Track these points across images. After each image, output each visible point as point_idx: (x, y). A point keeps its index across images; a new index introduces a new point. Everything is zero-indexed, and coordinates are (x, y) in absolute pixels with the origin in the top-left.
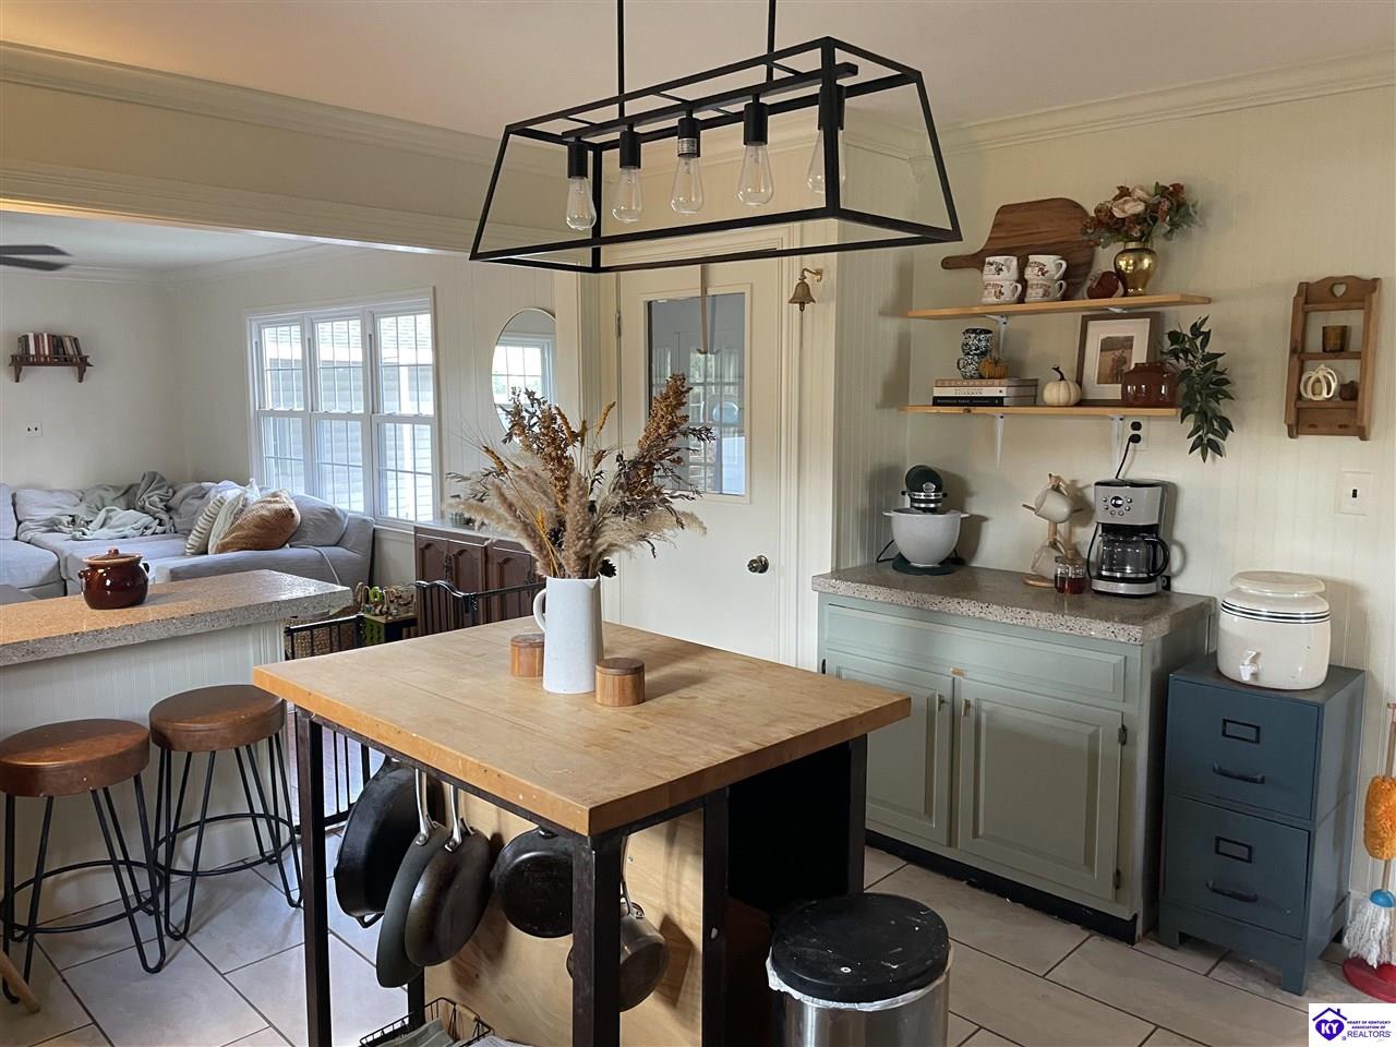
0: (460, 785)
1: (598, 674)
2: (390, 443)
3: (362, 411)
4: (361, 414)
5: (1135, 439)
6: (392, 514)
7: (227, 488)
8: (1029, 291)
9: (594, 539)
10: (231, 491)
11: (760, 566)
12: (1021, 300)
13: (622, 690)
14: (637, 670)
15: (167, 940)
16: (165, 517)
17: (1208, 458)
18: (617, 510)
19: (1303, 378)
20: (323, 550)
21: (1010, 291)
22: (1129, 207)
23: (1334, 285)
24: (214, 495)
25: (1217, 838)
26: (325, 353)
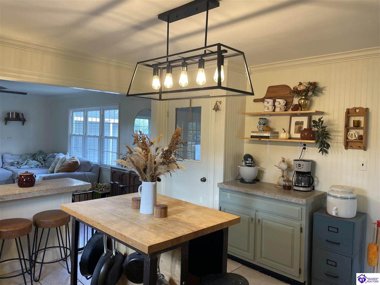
1: (155, 209)
2: (106, 144)
3: (99, 135)
4: (98, 136)
5: (304, 148)
6: (105, 163)
7: (61, 155)
8: (276, 108)
9: (155, 171)
10: (61, 156)
11: (204, 180)
12: (274, 111)
13: (161, 213)
14: (165, 208)
15: (33, 282)
16: (43, 163)
17: (324, 154)
18: (161, 164)
19: (349, 133)
20: (86, 173)
21: (271, 108)
22: (302, 88)
23: (356, 109)
24: (57, 157)
25: (327, 260)
26: (90, 119)
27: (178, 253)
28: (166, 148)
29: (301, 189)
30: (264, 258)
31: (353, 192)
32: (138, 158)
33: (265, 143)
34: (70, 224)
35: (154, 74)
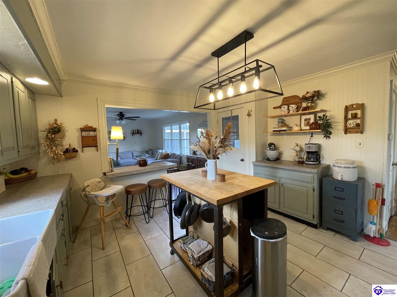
0: (194, 195)
1: (217, 176)
2: (183, 143)
4: (179, 139)
5: (312, 136)
6: (183, 154)
8: (290, 111)
9: (215, 152)
10: (160, 151)
11: (242, 160)
12: (289, 113)
13: (221, 179)
14: (223, 176)
15: (150, 218)
16: (152, 155)
17: (327, 139)
18: (220, 147)
19: (347, 123)
20: (173, 159)
21: (286, 111)
22: (309, 95)
23: (353, 106)
24: (158, 152)
25: (335, 210)
26: (174, 131)
27: (235, 205)
28: (222, 137)
29: (311, 163)
30: (286, 208)
31: (354, 163)
32: (204, 145)
33: (283, 135)
34: (167, 186)
35: (210, 92)
